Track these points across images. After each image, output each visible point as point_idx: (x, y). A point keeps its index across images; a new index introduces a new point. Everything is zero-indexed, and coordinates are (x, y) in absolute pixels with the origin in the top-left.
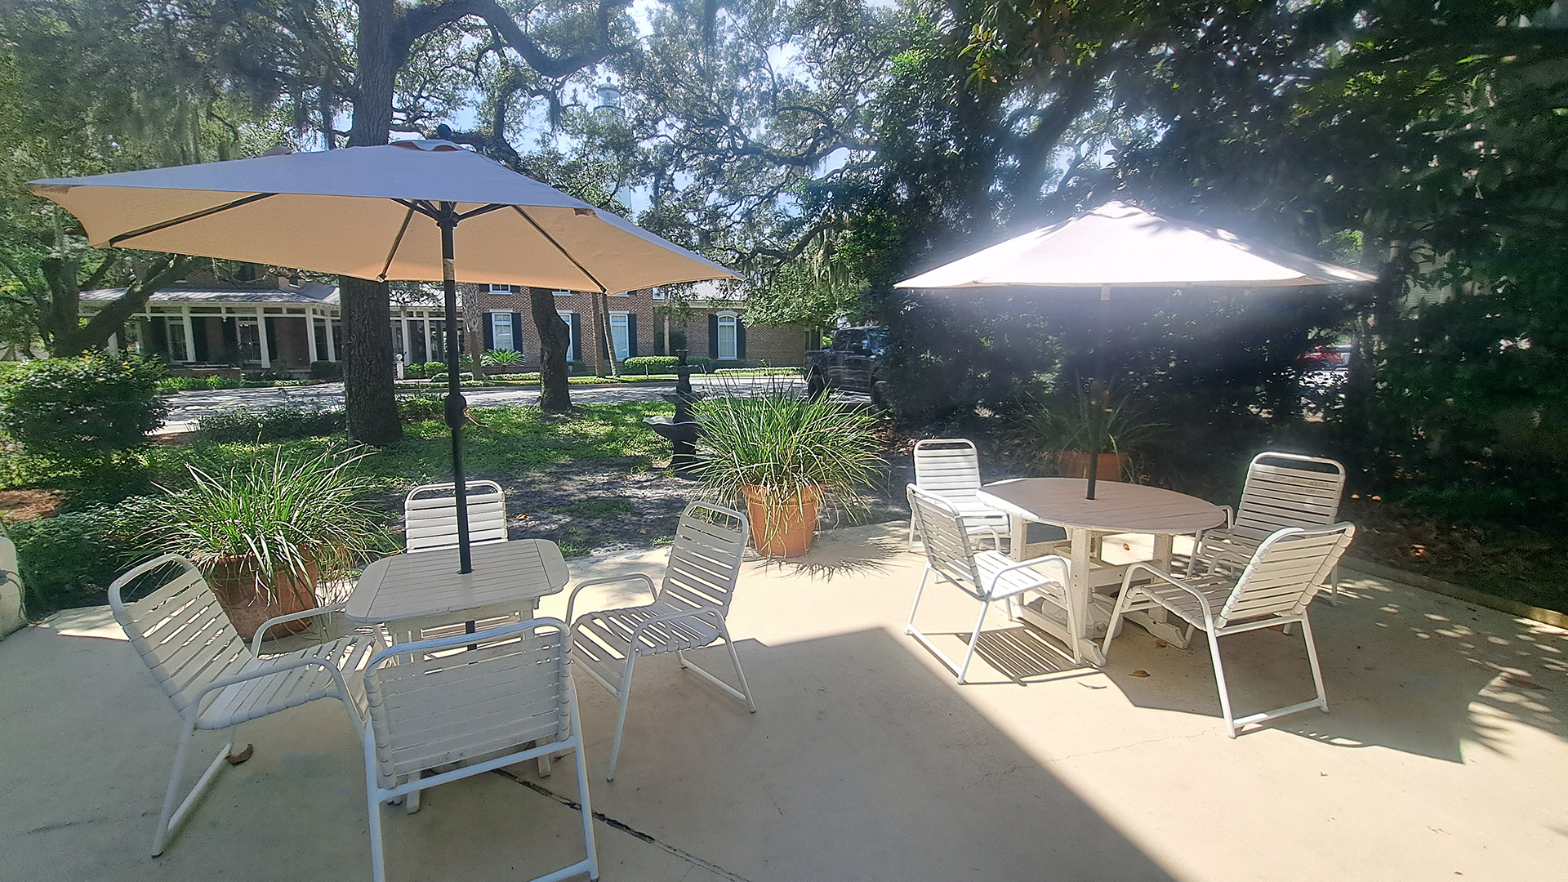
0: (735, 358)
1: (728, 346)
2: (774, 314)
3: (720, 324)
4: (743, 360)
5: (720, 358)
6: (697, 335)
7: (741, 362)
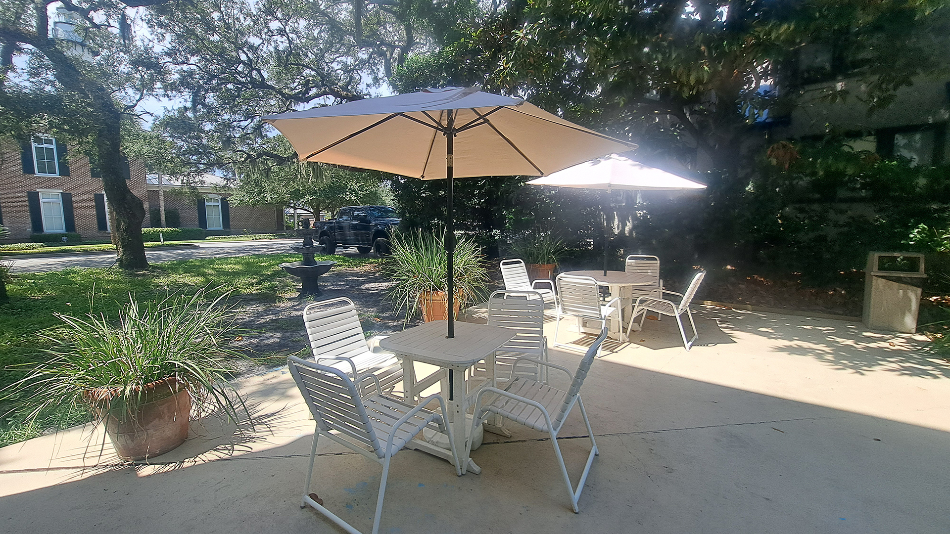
0: (221, 228)
1: (214, 219)
2: (257, 198)
3: (207, 204)
4: (228, 230)
5: (209, 229)
6: (190, 213)
7: (227, 230)
